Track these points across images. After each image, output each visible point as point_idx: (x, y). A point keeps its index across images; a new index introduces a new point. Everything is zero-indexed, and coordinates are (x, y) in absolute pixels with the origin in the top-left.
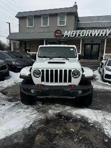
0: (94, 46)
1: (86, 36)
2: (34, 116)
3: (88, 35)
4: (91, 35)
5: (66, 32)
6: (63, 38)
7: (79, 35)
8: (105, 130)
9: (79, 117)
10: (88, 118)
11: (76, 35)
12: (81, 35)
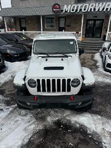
0: (97, 22)
1: (89, 11)
2: (33, 126)
3: (91, 9)
4: (95, 9)
5: (65, 6)
6: (62, 13)
7: (81, 10)
8: (103, 144)
9: (78, 126)
10: (87, 128)
11: (77, 10)
12: (83, 11)
